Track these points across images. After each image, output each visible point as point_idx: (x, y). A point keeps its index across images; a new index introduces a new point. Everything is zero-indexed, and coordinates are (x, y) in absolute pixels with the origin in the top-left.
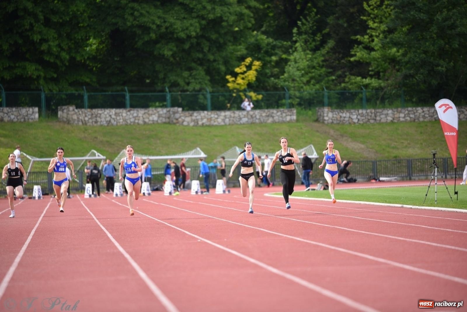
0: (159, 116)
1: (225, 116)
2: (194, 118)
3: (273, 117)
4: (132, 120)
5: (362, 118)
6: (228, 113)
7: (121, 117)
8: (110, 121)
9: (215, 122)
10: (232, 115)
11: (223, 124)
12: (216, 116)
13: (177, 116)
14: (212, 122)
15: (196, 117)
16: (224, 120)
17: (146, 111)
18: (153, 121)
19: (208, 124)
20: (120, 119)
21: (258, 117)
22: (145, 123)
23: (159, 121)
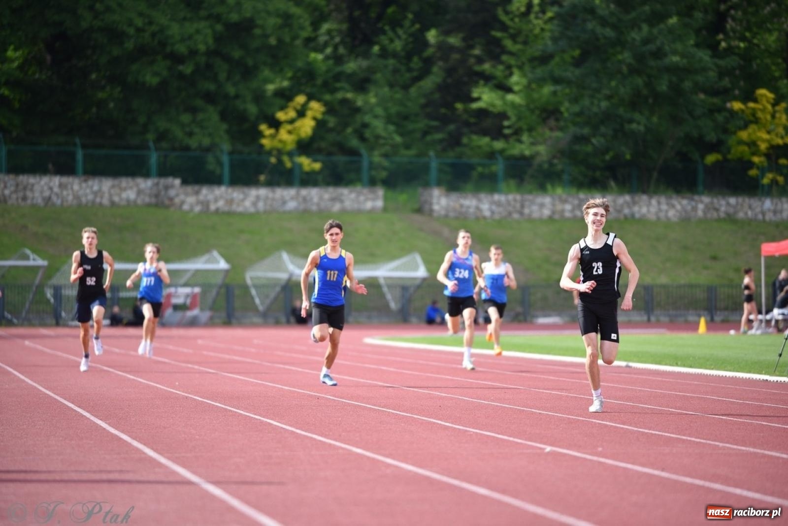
0: (139, 192)
1: (258, 198)
2: (201, 197)
3: (342, 201)
4: (90, 197)
5: (501, 209)
6: (263, 192)
7: (70, 192)
8: (50, 198)
9: (238, 205)
10: (271, 195)
11: (252, 210)
12: (241, 196)
13: (172, 193)
14: (234, 207)
15: (206, 196)
16: (255, 204)
17: (116, 182)
18: (128, 201)
19: (226, 209)
20: (68, 195)
21: (316, 200)
22: (113, 203)
23: (139, 202)
